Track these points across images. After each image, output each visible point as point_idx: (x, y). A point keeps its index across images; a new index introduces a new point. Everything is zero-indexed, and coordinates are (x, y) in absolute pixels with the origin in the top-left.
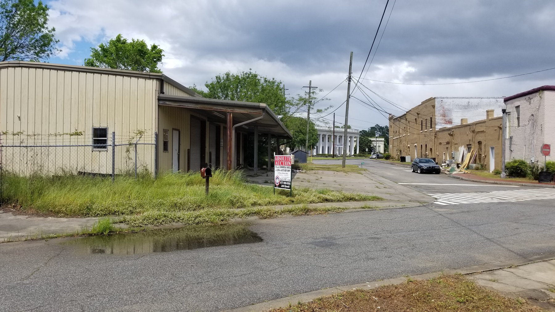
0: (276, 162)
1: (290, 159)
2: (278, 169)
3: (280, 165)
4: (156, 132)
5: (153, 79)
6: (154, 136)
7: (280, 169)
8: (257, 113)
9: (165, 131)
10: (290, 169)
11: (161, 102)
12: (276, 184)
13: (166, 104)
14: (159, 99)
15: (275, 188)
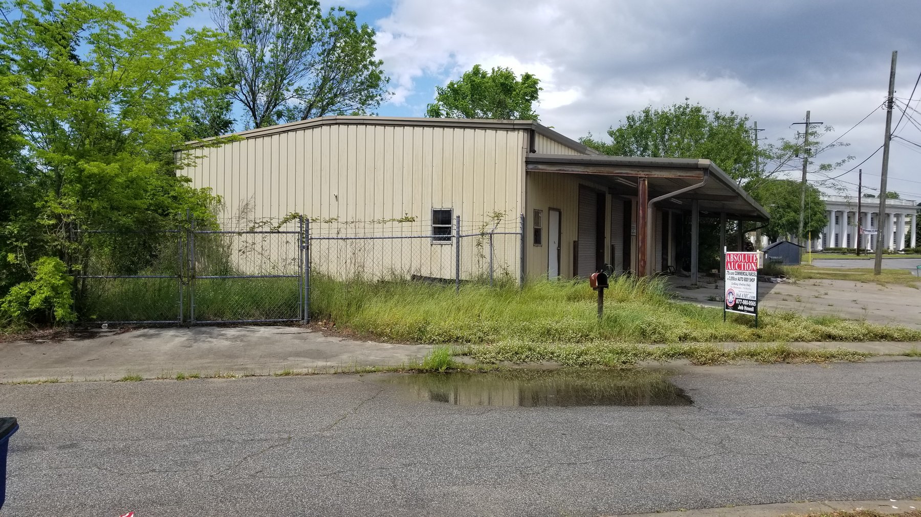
0: (729, 264)
1: (755, 258)
2: (732, 276)
3: (736, 269)
4: (523, 215)
5: (519, 129)
6: (519, 220)
7: (737, 277)
8: (693, 177)
9: (537, 214)
10: (756, 278)
11: (530, 166)
12: (728, 304)
13: (538, 170)
14: (528, 162)
15: (726, 310)
